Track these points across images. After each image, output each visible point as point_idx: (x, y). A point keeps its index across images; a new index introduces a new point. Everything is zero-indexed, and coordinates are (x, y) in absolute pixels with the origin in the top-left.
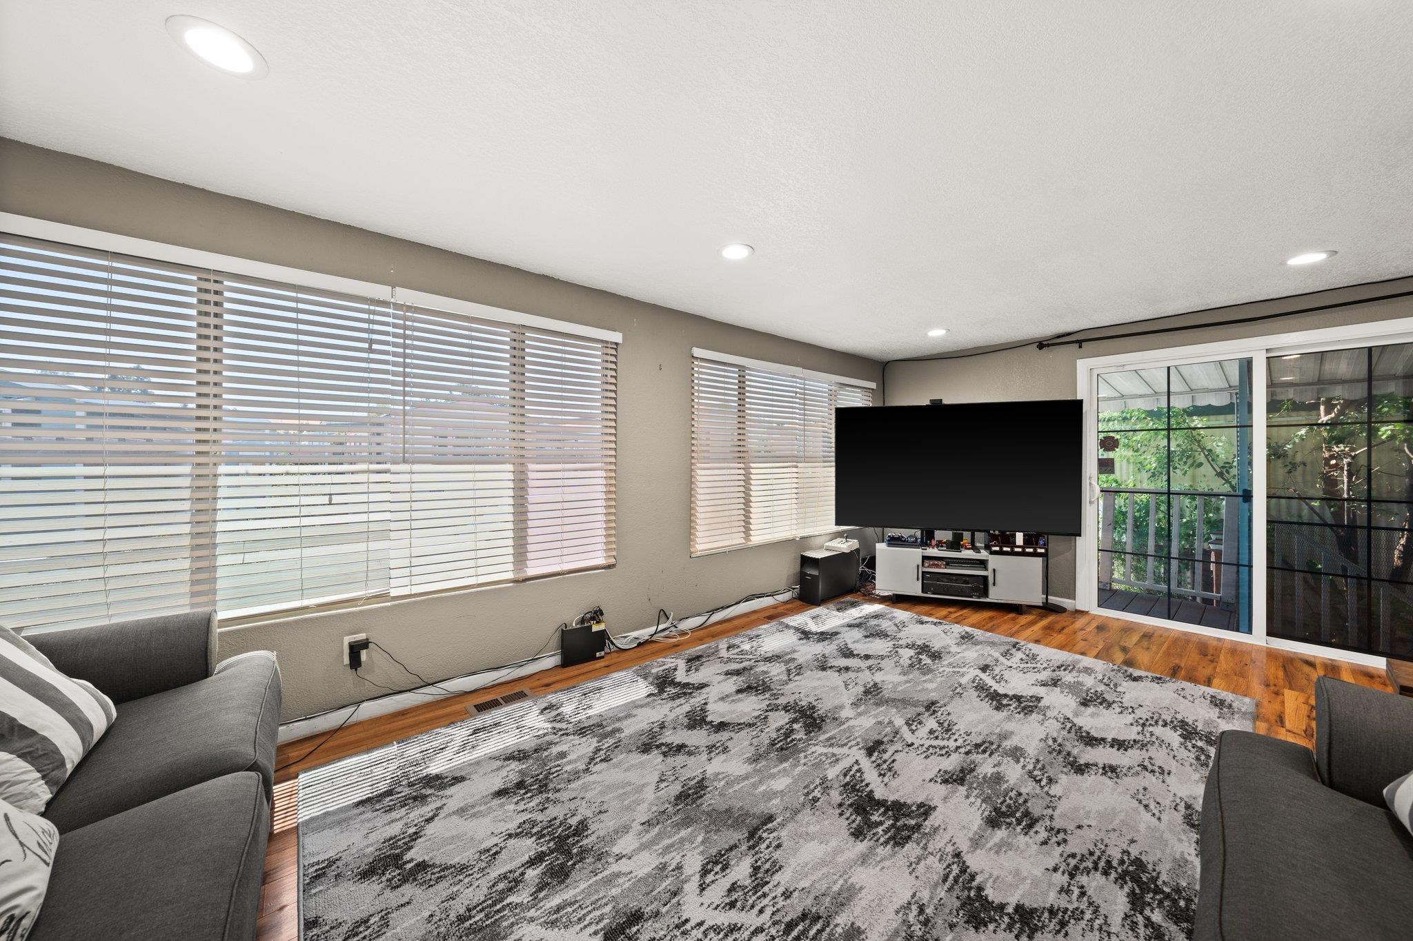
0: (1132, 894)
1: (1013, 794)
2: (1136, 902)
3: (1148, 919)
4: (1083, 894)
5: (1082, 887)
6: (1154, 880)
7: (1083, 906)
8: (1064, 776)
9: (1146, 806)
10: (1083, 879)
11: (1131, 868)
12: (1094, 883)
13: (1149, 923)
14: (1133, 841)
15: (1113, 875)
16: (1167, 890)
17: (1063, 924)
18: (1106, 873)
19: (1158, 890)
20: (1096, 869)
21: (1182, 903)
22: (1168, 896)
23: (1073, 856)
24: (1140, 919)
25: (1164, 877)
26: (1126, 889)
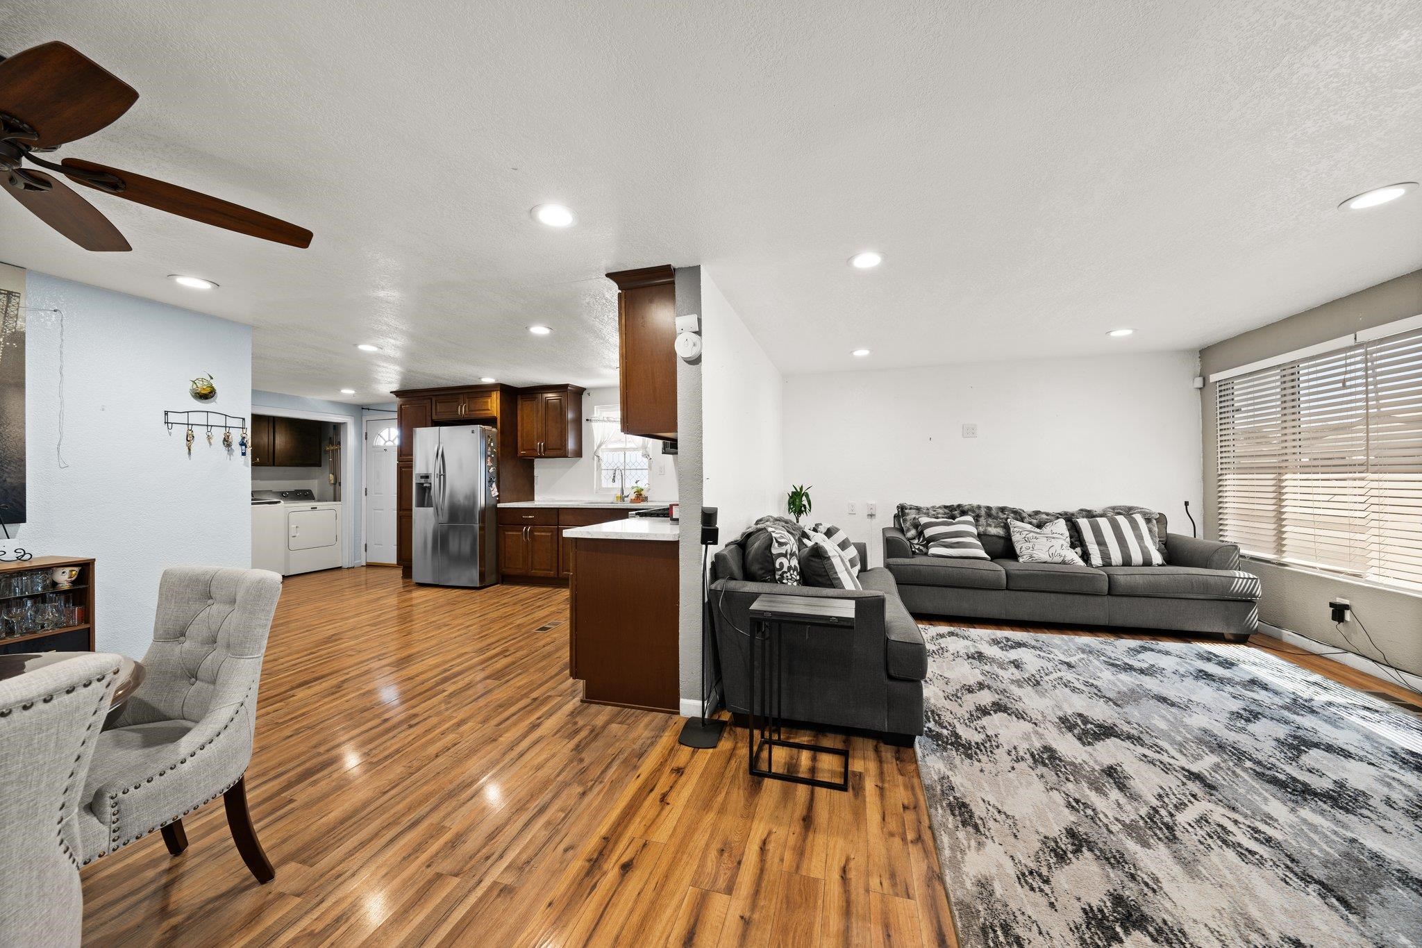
0: (960, 737)
1: (1072, 778)
2: (957, 736)
3: (948, 730)
4: (976, 730)
5: (979, 732)
6: (957, 750)
7: (972, 725)
8: (1073, 818)
9: (999, 812)
10: (983, 736)
11: (970, 752)
12: (978, 738)
13: (945, 727)
14: (982, 771)
15: (973, 744)
16: (949, 747)
17: (972, 715)
18: (977, 743)
19: (952, 744)
20: (983, 744)
21: (940, 742)
22: (947, 743)
23: (998, 747)
24: (950, 728)
25: (954, 753)
26: (963, 739)
